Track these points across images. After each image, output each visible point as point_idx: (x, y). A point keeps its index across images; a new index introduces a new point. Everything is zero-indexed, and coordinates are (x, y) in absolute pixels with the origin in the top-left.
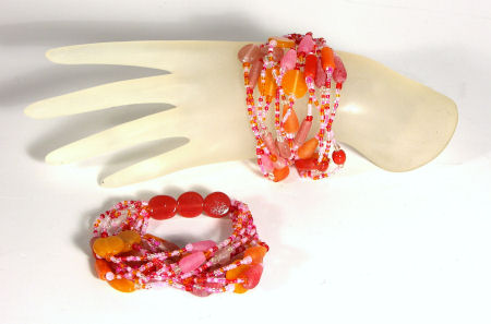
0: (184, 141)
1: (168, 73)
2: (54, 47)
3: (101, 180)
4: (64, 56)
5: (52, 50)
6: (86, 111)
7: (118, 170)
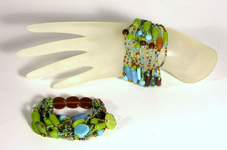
0: (90, 68)
2: (31, 24)
3: (52, 86)
4: (35, 29)
5: (30, 26)
7: (59, 82)
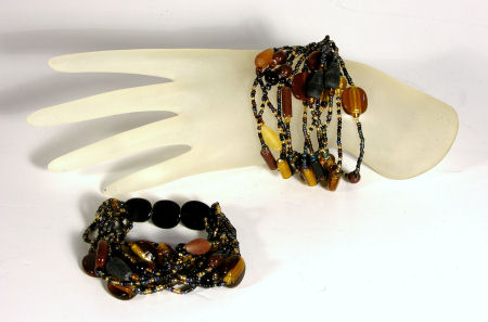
1: (170, 81)
6: (87, 119)
